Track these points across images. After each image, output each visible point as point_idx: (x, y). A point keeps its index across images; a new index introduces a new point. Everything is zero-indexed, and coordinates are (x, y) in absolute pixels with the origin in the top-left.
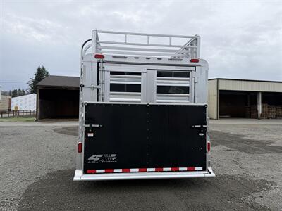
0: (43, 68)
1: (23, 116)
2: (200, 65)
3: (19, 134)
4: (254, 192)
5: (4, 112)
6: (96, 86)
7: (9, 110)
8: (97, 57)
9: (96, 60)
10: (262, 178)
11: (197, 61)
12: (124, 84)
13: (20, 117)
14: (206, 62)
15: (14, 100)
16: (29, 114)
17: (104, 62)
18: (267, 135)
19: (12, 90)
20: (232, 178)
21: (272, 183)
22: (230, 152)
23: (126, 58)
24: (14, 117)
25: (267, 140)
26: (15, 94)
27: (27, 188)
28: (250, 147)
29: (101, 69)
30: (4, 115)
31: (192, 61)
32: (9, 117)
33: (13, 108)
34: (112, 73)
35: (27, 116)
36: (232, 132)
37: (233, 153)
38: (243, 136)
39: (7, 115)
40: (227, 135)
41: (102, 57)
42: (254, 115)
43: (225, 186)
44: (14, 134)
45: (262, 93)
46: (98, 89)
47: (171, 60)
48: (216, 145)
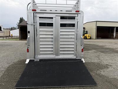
0: (22, 18)
1: (15, 38)
2: (80, 14)
3: (11, 45)
4: (101, 69)
5: (7, 37)
6: (33, 24)
7: (10, 36)
8: (33, 10)
9: (33, 12)
10: (107, 64)
11: (78, 11)
12: (45, 23)
13: (14, 38)
14: (83, 12)
15: (11, 31)
16: (17, 37)
17: (36, 13)
18: (115, 46)
19: (11, 28)
20: (94, 63)
21: (110, 66)
22: (96, 53)
23: (46, 10)
24: (11, 39)
25: (114, 48)
26: (12, 29)
27: (9, 66)
28: (105, 51)
29: (35, 16)
30: (7, 38)
31: (76, 11)
32: (9, 39)
33: (11, 35)
34: (40, 18)
35: (17, 38)
36: (100, 44)
37: (97, 53)
38: (104, 46)
39: (8, 38)
40: (97, 46)
41: (35, 10)
42: (112, 37)
43: (89, 66)
44: (9, 45)
45: (116, 27)
46: (34, 25)
47: (66, 11)
48: (91, 50)
